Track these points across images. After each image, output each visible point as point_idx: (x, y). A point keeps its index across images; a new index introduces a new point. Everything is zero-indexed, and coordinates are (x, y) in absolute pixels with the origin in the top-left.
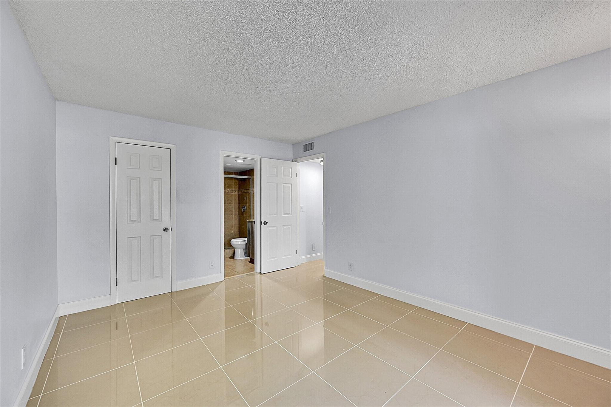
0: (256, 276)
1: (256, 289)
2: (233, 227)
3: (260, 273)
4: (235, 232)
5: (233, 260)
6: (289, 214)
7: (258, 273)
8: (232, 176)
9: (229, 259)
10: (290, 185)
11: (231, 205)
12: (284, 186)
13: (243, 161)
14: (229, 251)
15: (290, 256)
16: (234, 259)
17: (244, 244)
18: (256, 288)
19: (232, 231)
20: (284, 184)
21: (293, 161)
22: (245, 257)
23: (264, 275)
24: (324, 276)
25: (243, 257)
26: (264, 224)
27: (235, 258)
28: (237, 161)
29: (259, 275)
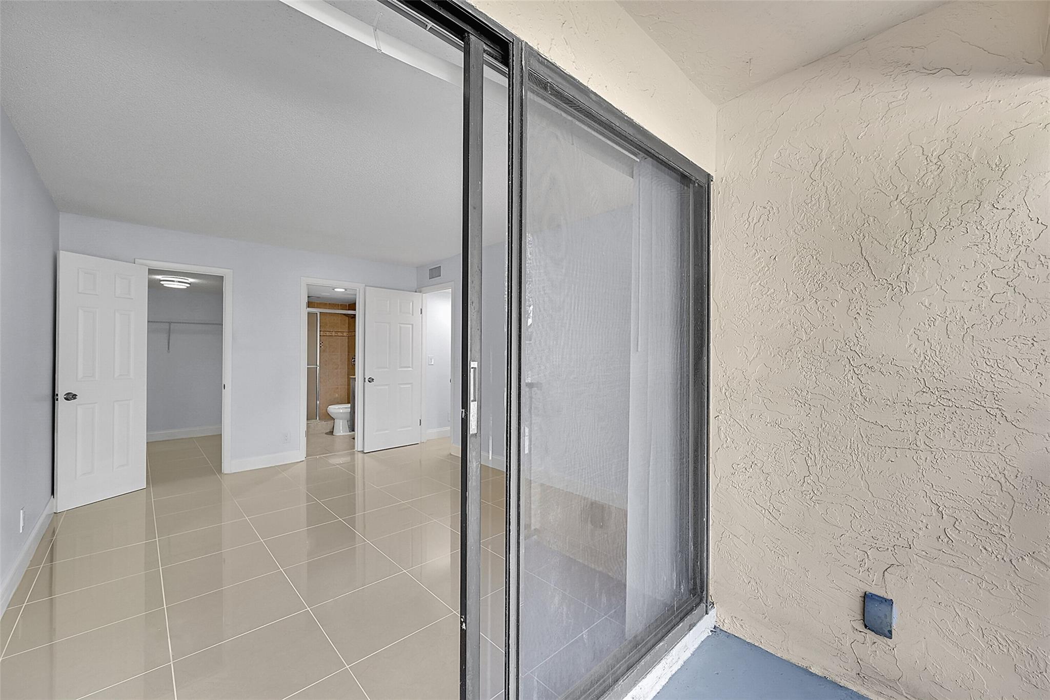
0: (356, 455)
1: (356, 476)
2: (338, 388)
3: (363, 452)
4: (340, 396)
5: (330, 436)
6: (409, 367)
7: (359, 451)
8: (338, 310)
9: (326, 435)
10: (411, 326)
11: (335, 355)
12: (400, 327)
13: (344, 290)
14: (327, 424)
15: (410, 428)
16: (332, 435)
17: (348, 413)
18: (356, 474)
19: (337, 395)
20: (402, 324)
21: (416, 292)
22: (350, 432)
23: (367, 454)
24: (451, 454)
25: (348, 432)
26: (369, 381)
27: (334, 434)
28: (335, 290)
29: (360, 455)
